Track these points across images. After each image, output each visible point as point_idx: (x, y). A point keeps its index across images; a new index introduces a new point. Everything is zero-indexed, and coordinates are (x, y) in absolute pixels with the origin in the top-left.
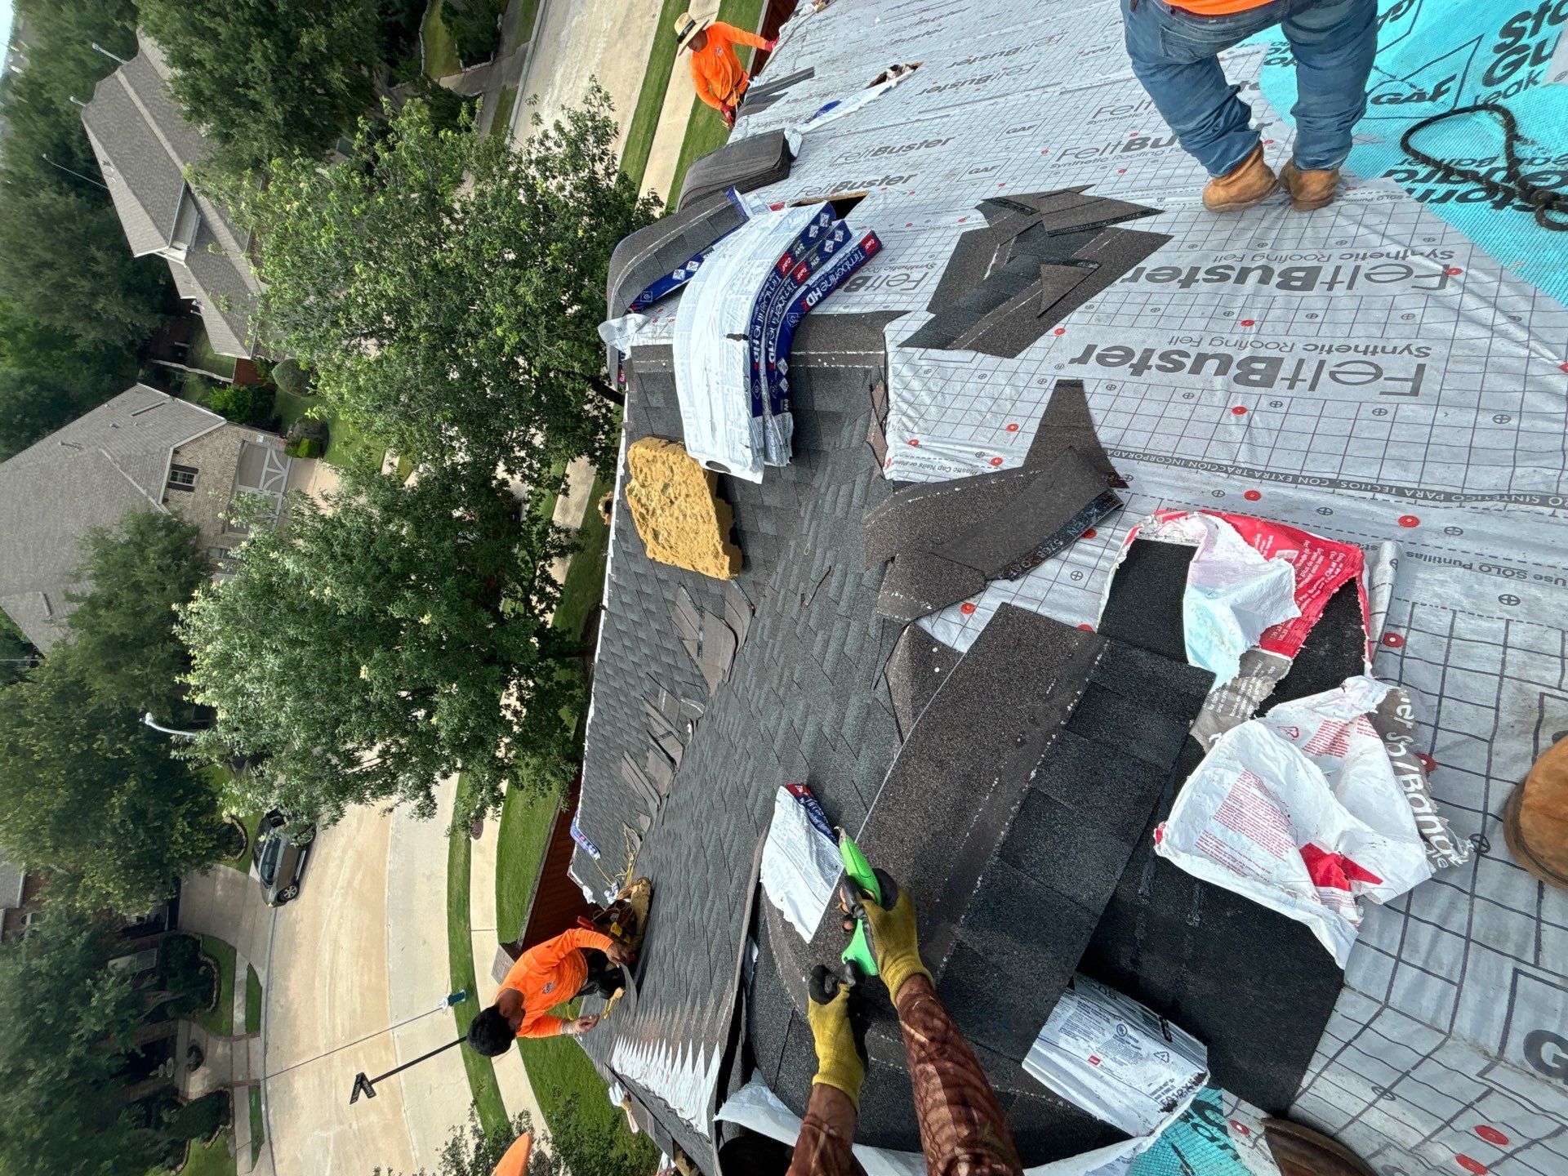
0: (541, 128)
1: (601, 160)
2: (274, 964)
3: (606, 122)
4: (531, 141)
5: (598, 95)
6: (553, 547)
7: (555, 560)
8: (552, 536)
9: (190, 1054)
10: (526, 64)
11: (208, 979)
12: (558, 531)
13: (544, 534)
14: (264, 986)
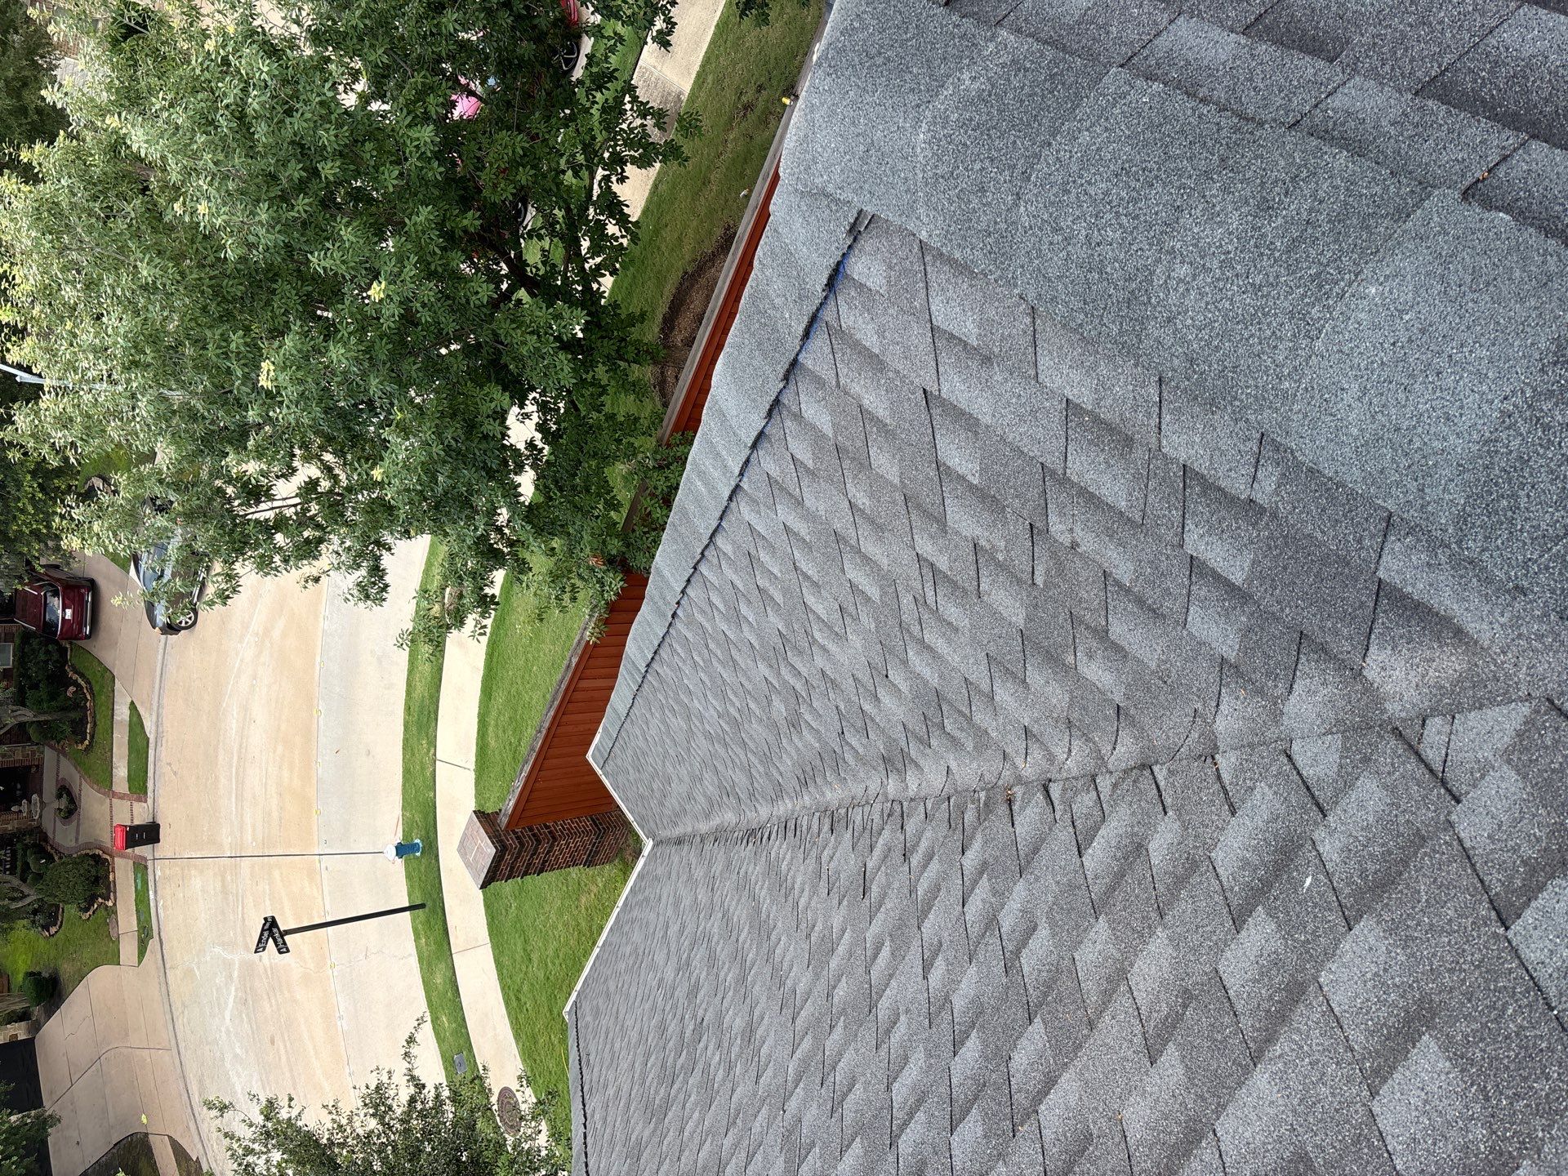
2: (164, 712)
6: (629, 144)
7: (630, 169)
8: (632, 120)
9: (59, 796)
11: (78, 704)
12: (644, 111)
13: (614, 111)
14: (152, 737)
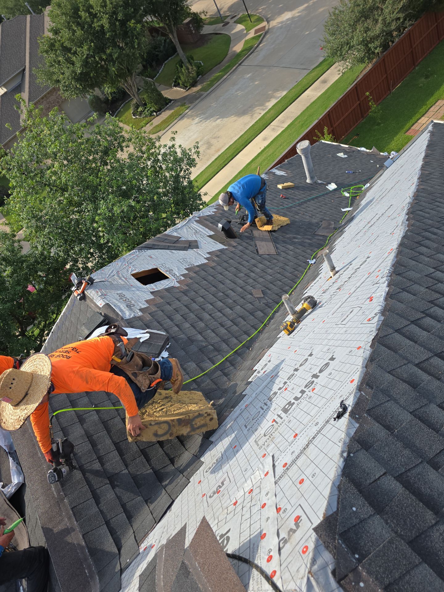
0: (174, 142)
1: (185, 171)
3: (194, 160)
4: (165, 146)
5: (196, 149)
10: (199, 100)
